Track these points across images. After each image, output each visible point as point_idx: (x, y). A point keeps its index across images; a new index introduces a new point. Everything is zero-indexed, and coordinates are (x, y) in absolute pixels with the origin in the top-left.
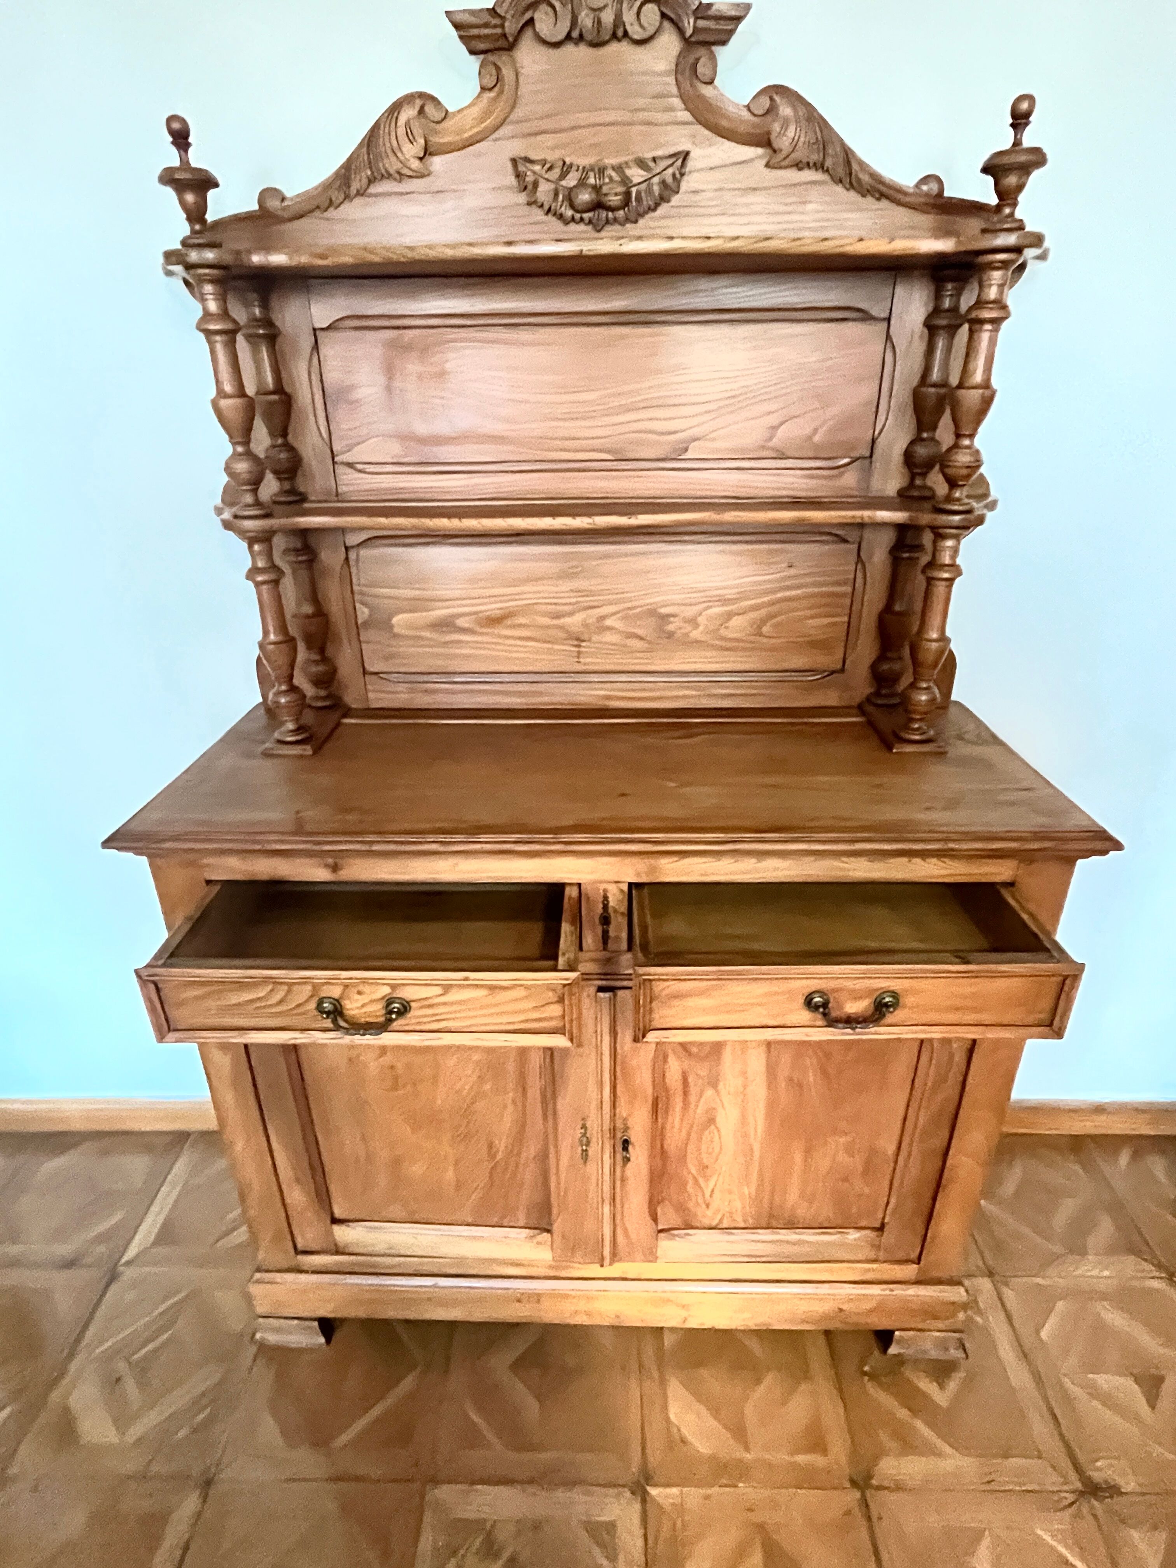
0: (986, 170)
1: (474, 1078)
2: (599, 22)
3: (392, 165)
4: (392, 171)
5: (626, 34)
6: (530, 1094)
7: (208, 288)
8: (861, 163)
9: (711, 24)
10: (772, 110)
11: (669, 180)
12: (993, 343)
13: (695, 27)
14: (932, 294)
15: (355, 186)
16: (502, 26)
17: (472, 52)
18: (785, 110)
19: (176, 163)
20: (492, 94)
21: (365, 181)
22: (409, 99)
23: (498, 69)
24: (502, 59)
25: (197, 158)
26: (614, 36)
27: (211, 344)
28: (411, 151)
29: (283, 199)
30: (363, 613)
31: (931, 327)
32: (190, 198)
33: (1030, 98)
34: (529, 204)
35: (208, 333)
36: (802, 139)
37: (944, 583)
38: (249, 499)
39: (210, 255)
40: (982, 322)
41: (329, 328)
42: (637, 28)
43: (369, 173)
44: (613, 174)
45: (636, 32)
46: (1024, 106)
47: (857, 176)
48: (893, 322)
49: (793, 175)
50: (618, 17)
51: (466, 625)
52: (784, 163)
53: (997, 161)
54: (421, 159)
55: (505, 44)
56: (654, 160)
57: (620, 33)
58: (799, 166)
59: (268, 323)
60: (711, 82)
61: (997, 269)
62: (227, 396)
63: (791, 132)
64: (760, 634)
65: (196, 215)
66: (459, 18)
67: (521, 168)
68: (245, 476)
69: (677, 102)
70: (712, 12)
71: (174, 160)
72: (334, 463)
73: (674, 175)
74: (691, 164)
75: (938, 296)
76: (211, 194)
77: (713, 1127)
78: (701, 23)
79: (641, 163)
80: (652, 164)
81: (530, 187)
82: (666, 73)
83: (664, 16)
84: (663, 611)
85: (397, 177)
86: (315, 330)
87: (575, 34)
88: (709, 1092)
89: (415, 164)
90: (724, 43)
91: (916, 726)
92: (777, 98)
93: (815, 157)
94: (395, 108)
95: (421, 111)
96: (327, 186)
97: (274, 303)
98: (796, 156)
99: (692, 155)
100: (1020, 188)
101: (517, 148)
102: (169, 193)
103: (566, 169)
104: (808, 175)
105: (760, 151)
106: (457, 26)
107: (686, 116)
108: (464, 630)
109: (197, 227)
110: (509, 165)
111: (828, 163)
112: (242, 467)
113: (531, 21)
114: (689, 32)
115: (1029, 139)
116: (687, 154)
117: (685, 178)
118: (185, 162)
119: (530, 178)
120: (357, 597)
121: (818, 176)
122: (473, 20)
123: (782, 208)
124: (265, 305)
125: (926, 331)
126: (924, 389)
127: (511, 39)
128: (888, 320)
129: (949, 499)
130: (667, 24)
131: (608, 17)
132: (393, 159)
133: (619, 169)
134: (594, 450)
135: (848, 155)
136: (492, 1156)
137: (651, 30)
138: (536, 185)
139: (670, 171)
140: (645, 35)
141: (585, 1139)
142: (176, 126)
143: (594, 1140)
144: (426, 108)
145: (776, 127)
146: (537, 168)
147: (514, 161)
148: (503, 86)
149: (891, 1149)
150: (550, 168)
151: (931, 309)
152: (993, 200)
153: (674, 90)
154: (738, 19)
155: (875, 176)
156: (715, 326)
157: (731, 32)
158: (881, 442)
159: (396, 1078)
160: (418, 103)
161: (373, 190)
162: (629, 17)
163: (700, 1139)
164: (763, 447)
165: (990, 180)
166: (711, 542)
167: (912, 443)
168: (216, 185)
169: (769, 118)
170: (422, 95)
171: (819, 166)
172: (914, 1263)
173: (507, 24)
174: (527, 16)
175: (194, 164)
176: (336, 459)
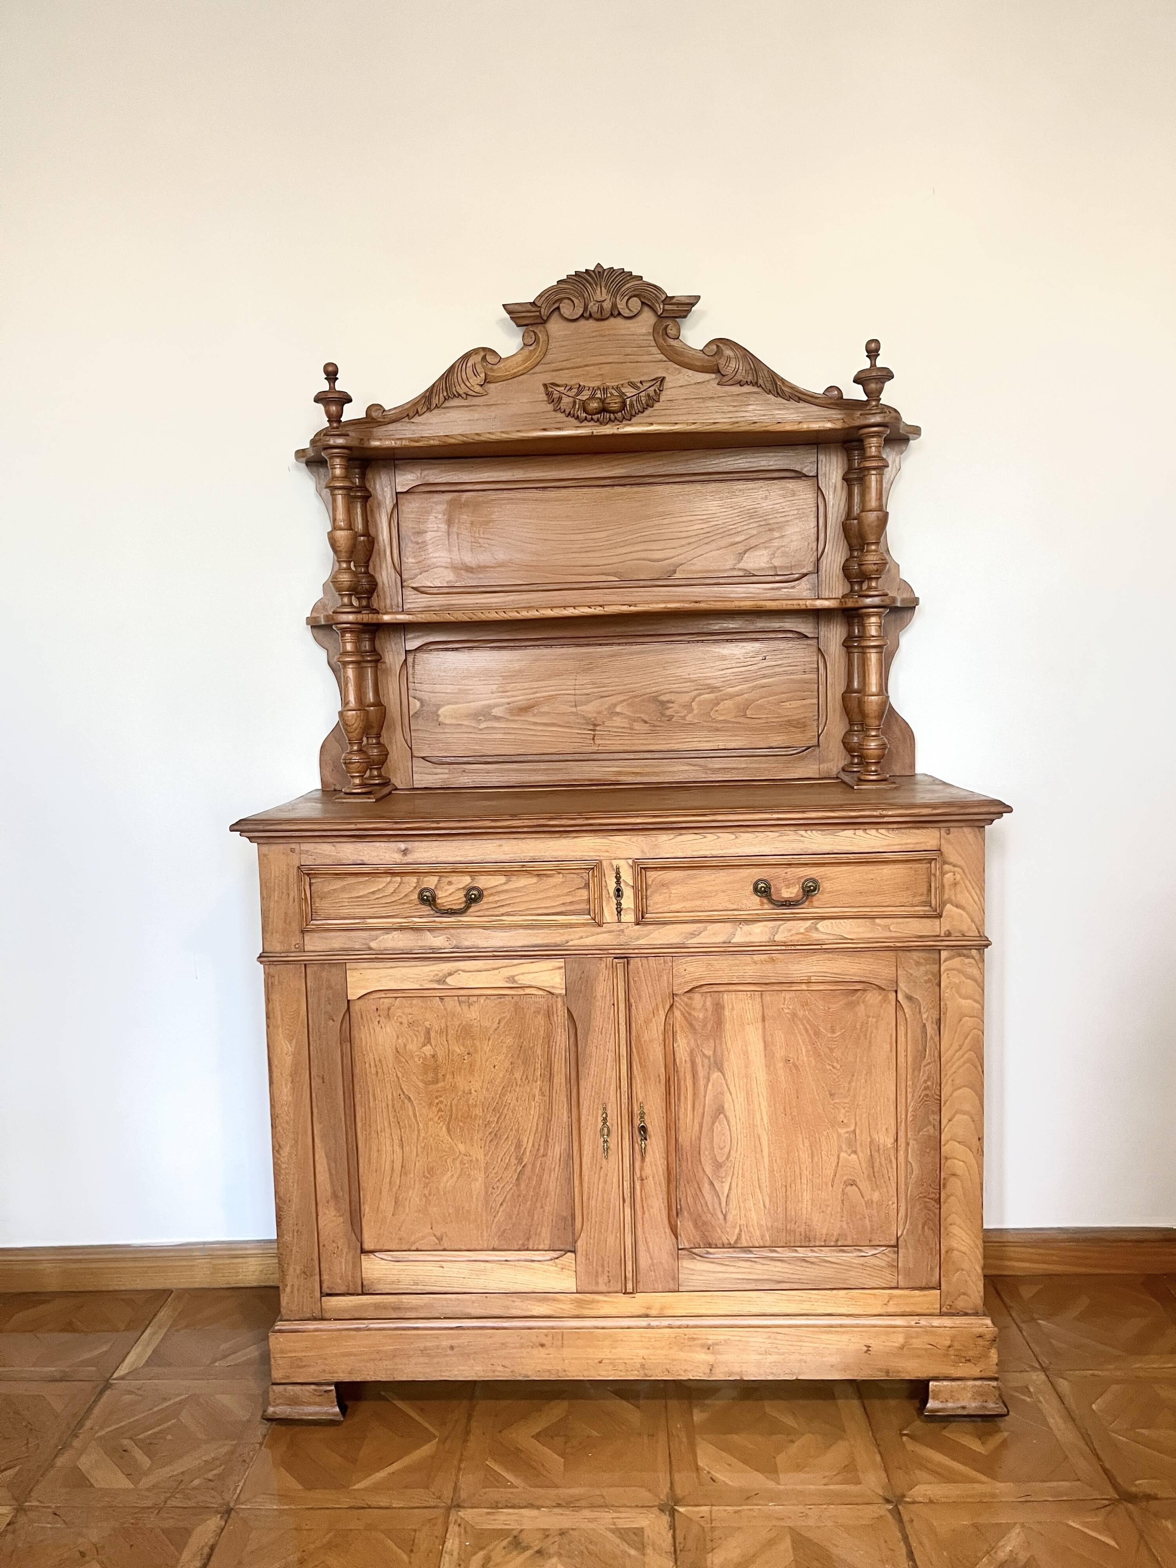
0: (857, 380)
1: (507, 1064)
2: (602, 307)
3: (462, 389)
4: (461, 393)
5: (619, 314)
6: (556, 1081)
7: (337, 461)
8: (782, 380)
9: (674, 308)
10: (719, 352)
11: (652, 394)
12: (880, 482)
13: (664, 310)
14: (845, 459)
15: (435, 401)
16: (540, 311)
17: (518, 326)
18: (728, 352)
19: (327, 389)
20: (531, 348)
21: (442, 399)
22: (476, 351)
23: (535, 333)
24: (538, 329)
25: (339, 386)
26: (612, 315)
27: (333, 495)
28: (475, 381)
29: (384, 411)
30: (416, 705)
31: (846, 480)
32: (333, 408)
33: (876, 341)
34: (555, 411)
35: (333, 489)
36: (741, 368)
37: (874, 650)
38: (346, 600)
39: (340, 441)
40: (869, 469)
41: (407, 492)
42: (627, 311)
43: (445, 394)
44: (613, 391)
45: (626, 313)
46: (873, 345)
47: (781, 388)
48: (819, 477)
49: (736, 389)
50: (614, 306)
51: (499, 714)
52: (730, 383)
53: (863, 375)
54: (481, 385)
55: (540, 321)
56: (641, 382)
57: (616, 313)
58: (740, 383)
59: (363, 488)
60: (678, 338)
61: (873, 437)
62: (341, 529)
63: (733, 364)
64: (745, 716)
65: (335, 419)
66: (511, 308)
67: (550, 390)
68: (346, 584)
69: (655, 350)
70: (674, 301)
71: (325, 386)
72: (402, 587)
73: (655, 391)
74: (667, 385)
75: (850, 461)
76: (346, 406)
77: (722, 1116)
78: (667, 307)
79: (632, 385)
80: (639, 385)
81: (556, 400)
82: (648, 334)
83: (643, 303)
84: (663, 698)
85: (464, 396)
86: (397, 493)
87: (587, 314)
88: (716, 1075)
89: (478, 389)
90: (685, 317)
91: (873, 769)
92: (721, 345)
93: (750, 378)
94: (466, 357)
95: (484, 358)
96: (415, 403)
97: (369, 476)
98: (739, 377)
99: (667, 379)
100: (880, 391)
101: (548, 378)
102: (320, 407)
103: (581, 389)
104: (747, 389)
105: (713, 376)
106: (509, 313)
107: (661, 357)
108: (497, 718)
109: (335, 425)
110: (542, 389)
111: (760, 382)
112: (345, 578)
113: (558, 308)
114: (660, 312)
115: (880, 363)
116: (664, 378)
117: (663, 393)
118: (332, 388)
119: (556, 395)
120: (411, 692)
121: (755, 389)
122: (520, 309)
123: (731, 409)
124: (363, 477)
125: (845, 483)
126: (848, 522)
127: (545, 318)
128: (817, 476)
129: (870, 588)
130: (646, 309)
131: (607, 305)
132: (463, 385)
133: (617, 388)
134: (602, 574)
135: (773, 377)
136: (520, 1160)
137: (636, 312)
138: (560, 399)
139: (652, 389)
140: (631, 314)
141: (606, 1129)
142: (330, 369)
143: (614, 1129)
144: (487, 357)
145: (722, 362)
146: (561, 389)
147: (545, 386)
148: (538, 343)
149: (889, 1141)
150: (571, 389)
151: (846, 470)
152: (865, 398)
153: (653, 343)
154: (693, 305)
155: (793, 388)
156: (691, 485)
157: (689, 311)
158: (824, 562)
159: (436, 1070)
160: (482, 354)
161: (447, 404)
162: (621, 305)
163: (712, 1130)
164: (733, 569)
165: (860, 387)
166: (698, 641)
167: (847, 560)
168: (349, 400)
169: (716, 357)
170: (484, 349)
171: (756, 384)
172: (934, 1288)
173: (542, 310)
174: (556, 306)
175: (337, 389)
176: (404, 584)
